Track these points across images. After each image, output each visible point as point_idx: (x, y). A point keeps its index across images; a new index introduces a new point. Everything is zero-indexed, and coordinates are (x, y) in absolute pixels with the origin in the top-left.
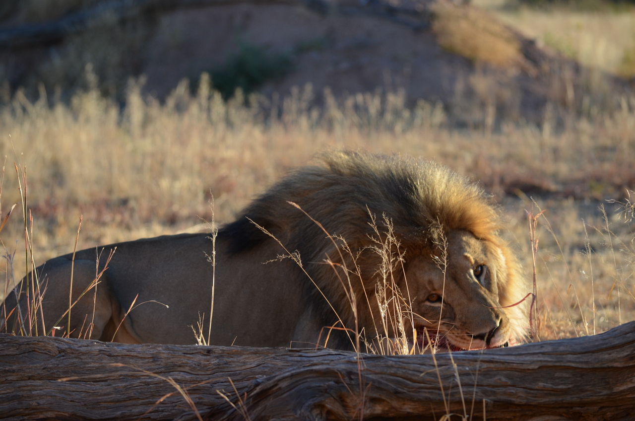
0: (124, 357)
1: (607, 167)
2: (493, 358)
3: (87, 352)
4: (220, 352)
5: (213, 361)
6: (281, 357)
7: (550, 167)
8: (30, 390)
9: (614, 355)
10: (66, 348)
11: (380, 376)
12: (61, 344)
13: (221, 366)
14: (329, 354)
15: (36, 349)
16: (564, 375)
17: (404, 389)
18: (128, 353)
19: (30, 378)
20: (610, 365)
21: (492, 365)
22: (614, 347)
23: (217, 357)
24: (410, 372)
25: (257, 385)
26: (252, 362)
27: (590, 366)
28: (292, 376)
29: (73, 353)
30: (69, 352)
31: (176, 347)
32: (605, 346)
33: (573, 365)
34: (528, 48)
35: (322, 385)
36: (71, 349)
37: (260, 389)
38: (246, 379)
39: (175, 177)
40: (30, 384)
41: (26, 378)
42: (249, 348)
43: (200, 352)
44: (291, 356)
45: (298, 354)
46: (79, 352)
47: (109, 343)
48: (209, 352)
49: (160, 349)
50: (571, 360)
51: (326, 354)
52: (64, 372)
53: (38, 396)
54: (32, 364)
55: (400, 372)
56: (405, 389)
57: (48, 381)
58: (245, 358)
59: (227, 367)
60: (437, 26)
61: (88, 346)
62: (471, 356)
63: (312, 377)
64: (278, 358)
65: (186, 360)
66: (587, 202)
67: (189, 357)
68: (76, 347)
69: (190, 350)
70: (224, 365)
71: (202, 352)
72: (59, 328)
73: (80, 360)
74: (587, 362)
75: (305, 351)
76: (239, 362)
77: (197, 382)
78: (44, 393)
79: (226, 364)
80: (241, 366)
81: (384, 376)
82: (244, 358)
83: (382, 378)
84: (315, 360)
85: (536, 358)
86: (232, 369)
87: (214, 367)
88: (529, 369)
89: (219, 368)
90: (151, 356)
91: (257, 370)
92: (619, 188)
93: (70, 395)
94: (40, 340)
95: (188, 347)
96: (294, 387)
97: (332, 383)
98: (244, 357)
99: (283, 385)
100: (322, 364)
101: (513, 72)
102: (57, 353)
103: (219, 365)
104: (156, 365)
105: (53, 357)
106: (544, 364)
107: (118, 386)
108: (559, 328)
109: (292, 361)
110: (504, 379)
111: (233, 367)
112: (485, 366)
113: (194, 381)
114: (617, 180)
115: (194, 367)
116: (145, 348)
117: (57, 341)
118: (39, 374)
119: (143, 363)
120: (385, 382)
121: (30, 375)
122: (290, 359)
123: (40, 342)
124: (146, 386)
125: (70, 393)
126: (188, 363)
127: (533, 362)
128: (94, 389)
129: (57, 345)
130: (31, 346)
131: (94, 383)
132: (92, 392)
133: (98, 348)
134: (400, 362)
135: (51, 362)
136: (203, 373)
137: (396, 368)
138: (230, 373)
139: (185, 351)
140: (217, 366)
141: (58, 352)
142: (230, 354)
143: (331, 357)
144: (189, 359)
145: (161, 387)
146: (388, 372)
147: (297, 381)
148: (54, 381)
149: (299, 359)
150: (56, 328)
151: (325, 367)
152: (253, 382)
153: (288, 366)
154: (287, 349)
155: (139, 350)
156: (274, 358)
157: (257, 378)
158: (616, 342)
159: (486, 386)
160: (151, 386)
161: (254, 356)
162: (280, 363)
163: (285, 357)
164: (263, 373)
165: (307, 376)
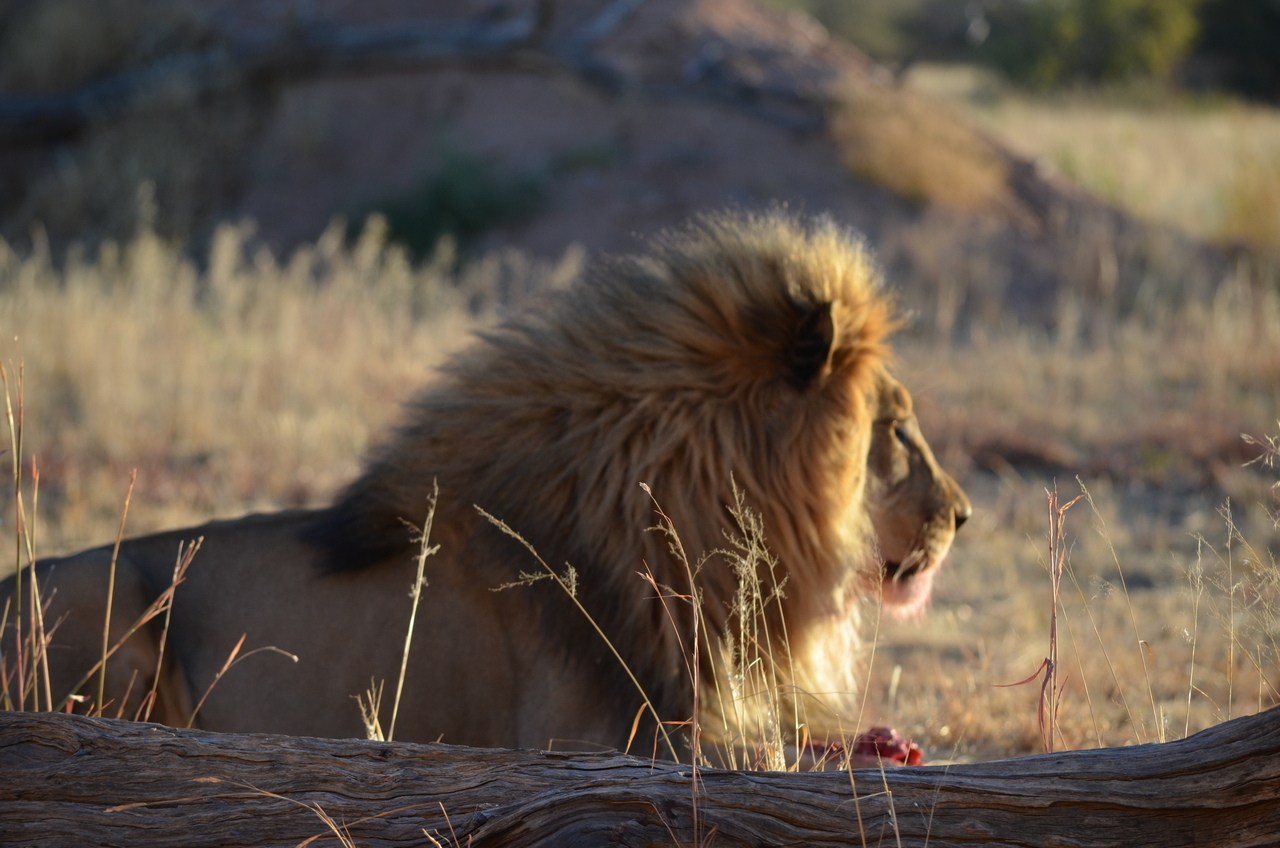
0: (213, 759)
1: (1179, 420)
2: (960, 783)
3: (138, 746)
4: (408, 754)
5: (393, 772)
6: (530, 768)
7: (1062, 416)
8: (20, 821)
9: (1205, 784)
10: (96, 738)
11: (731, 811)
12: (86, 728)
13: (409, 783)
14: (627, 766)
15: (34, 739)
16: (1104, 821)
17: (777, 840)
18: (220, 752)
19: (20, 796)
20: (1196, 803)
21: (958, 797)
22: (1204, 768)
23: (401, 765)
24: (792, 806)
25: (482, 822)
26: (472, 776)
27: (1156, 805)
28: (553, 805)
29: (108, 748)
30: (100, 745)
31: (318, 741)
32: (1187, 765)
33: (1122, 801)
34: (1022, 178)
35: (614, 827)
36: (106, 740)
37: (487, 830)
38: (457, 811)
39: (306, 410)
40: (20, 807)
41: (13, 796)
42: (466, 748)
43: (366, 754)
44: (550, 767)
45: (564, 763)
46: (121, 746)
47: (183, 729)
48: (384, 753)
49: (286, 744)
50: (1118, 792)
51: (622, 764)
52: (90, 786)
53: (36, 832)
54: (26, 768)
55: (771, 805)
56: (781, 839)
57: (56, 804)
58: (458, 768)
59: (421, 786)
60: (840, 125)
61: (139, 735)
62: (915, 777)
63: (593, 811)
64: (523, 769)
65: (338, 770)
66: (1137, 488)
67: (344, 763)
68: (115, 736)
69: (347, 748)
70: (414, 782)
71: (371, 753)
72: (80, 698)
73: (123, 763)
74: (1149, 797)
75: (578, 758)
76: (444, 776)
77: (359, 815)
78: (49, 828)
79: (417, 779)
80: (449, 785)
81: (738, 812)
82: (454, 769)
83: (734, 815)
84: (600, 777)
85: (1046, 785)
86: (431, 790)
87: (394, 785)
88: (1031, 808)
89: (404, 787)
90: (268, 759)
91: (481, 792)
92: (1202, 463)
93: (101, 832)
94: (43, 720)
95: (343, 743)
96: (557, 829)
97: (632, 823)
98: (455, 765)
99: (535, 823)
100: (615, 784)
101: (992, 225)
102: (77, 747)
103: (404, 781)
104: (277, 776)
105: (68, 754)
106: (1062, 797)
107: (199, 817)
108: (1084, 733)
109: (552, 777)
110: (980, 826)
111: (432, 786)
112: (944, 797)
113: (353, 811)
114: (1199, 446)
115: (354, 784)
116: (255, 742)
117: (78, 723)
118: (38, 788)
119: (250, 772)
120: (741, 825)
121: (20, 789)
122: (549, 772)
123: (44, 723)
124: (254, 820)
125: (101, 828)
126: (341, 775)
127: (1040, 793)
128: (150, 821)
129: (76, 730)
130: (25, 731)
131: (151, 810)
132: (146, 827)
133: (161, 739)
134: (771, 784)
135: (64, 765)
136: (372, 796)
137: (763, 796)
138: (426, 797)
139: (335, 751)
140: (400, 783)
141: (79, 745)
142: (428, 760)
143: (630, 772)
144: (344, 766)
145: (286, 821)
146: (748, 804)
147: (562, 818)
148: (69, 804)
149: (566, 773)
150: (74, 697)
151: (620, 790)
152: (475, 816)
153: (544, 786)
154: (542, 752)
155: (243, 747)
156: (516, 770)
157: (480, 809)
158: (1211, 757)
159: (945, 838)
160: (265, 818)
161: (475, 764)
162: (527, 781)
163: (539, 768)
164: (494, 800)
165: (583, 808)
